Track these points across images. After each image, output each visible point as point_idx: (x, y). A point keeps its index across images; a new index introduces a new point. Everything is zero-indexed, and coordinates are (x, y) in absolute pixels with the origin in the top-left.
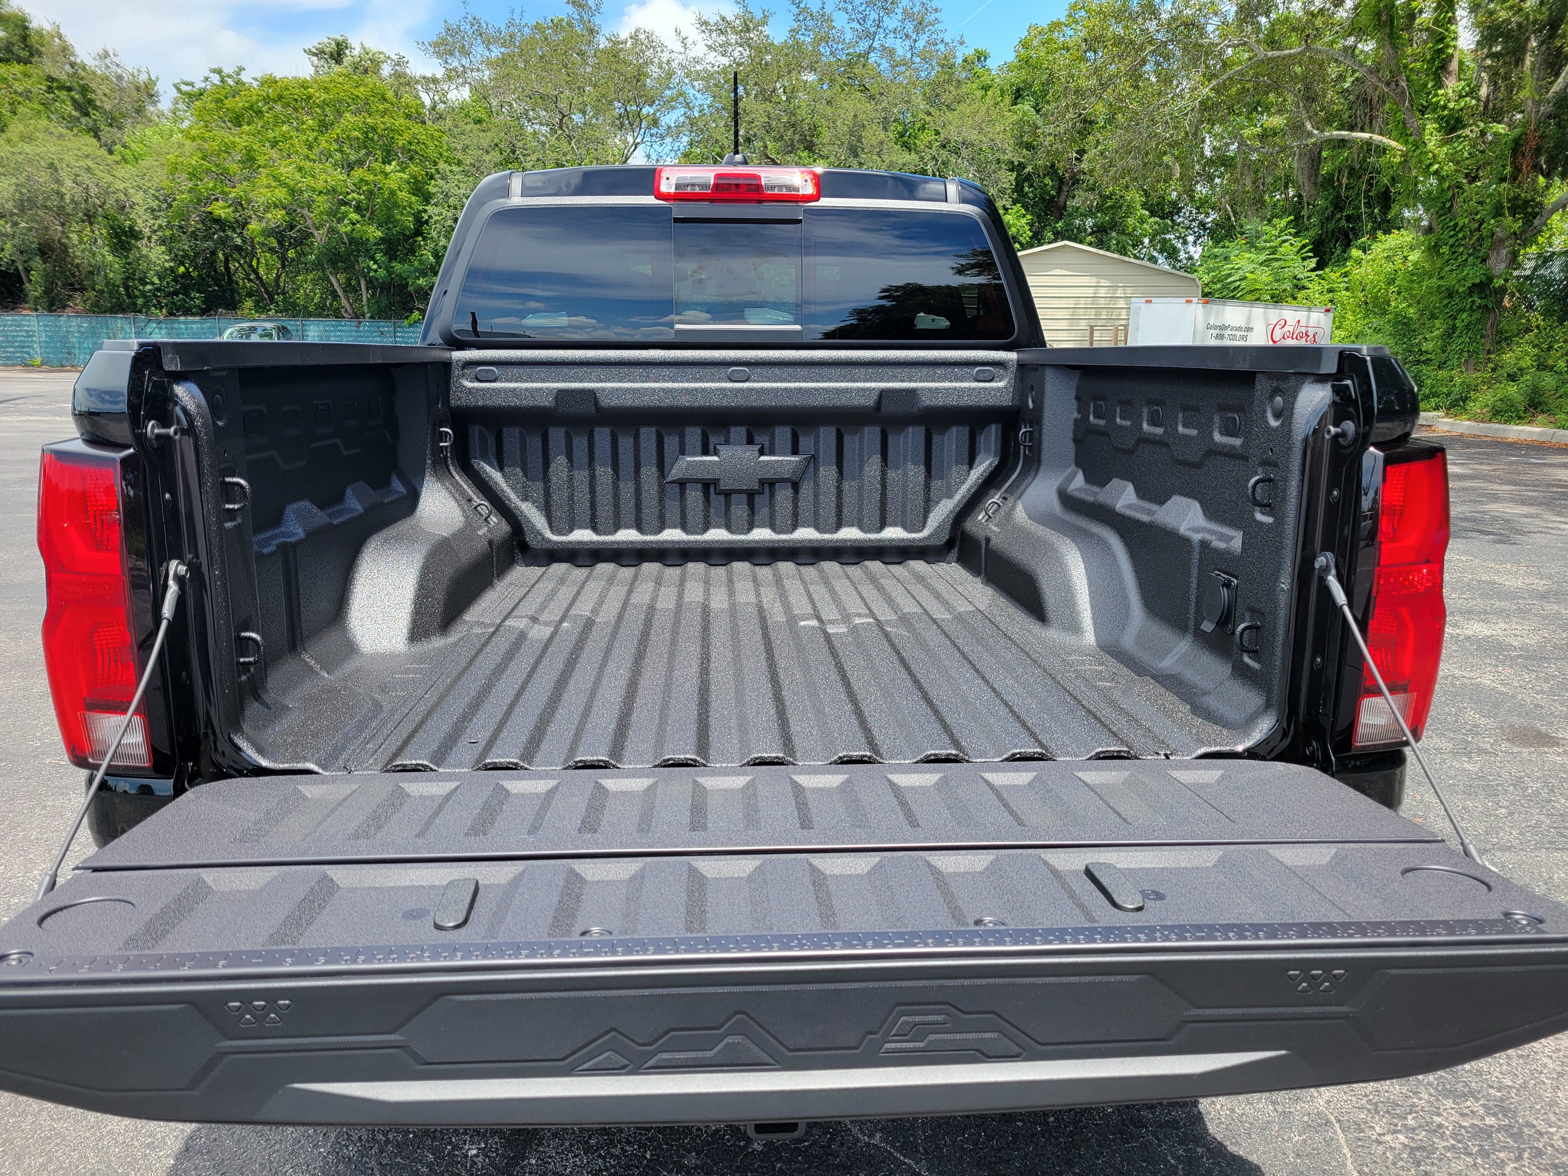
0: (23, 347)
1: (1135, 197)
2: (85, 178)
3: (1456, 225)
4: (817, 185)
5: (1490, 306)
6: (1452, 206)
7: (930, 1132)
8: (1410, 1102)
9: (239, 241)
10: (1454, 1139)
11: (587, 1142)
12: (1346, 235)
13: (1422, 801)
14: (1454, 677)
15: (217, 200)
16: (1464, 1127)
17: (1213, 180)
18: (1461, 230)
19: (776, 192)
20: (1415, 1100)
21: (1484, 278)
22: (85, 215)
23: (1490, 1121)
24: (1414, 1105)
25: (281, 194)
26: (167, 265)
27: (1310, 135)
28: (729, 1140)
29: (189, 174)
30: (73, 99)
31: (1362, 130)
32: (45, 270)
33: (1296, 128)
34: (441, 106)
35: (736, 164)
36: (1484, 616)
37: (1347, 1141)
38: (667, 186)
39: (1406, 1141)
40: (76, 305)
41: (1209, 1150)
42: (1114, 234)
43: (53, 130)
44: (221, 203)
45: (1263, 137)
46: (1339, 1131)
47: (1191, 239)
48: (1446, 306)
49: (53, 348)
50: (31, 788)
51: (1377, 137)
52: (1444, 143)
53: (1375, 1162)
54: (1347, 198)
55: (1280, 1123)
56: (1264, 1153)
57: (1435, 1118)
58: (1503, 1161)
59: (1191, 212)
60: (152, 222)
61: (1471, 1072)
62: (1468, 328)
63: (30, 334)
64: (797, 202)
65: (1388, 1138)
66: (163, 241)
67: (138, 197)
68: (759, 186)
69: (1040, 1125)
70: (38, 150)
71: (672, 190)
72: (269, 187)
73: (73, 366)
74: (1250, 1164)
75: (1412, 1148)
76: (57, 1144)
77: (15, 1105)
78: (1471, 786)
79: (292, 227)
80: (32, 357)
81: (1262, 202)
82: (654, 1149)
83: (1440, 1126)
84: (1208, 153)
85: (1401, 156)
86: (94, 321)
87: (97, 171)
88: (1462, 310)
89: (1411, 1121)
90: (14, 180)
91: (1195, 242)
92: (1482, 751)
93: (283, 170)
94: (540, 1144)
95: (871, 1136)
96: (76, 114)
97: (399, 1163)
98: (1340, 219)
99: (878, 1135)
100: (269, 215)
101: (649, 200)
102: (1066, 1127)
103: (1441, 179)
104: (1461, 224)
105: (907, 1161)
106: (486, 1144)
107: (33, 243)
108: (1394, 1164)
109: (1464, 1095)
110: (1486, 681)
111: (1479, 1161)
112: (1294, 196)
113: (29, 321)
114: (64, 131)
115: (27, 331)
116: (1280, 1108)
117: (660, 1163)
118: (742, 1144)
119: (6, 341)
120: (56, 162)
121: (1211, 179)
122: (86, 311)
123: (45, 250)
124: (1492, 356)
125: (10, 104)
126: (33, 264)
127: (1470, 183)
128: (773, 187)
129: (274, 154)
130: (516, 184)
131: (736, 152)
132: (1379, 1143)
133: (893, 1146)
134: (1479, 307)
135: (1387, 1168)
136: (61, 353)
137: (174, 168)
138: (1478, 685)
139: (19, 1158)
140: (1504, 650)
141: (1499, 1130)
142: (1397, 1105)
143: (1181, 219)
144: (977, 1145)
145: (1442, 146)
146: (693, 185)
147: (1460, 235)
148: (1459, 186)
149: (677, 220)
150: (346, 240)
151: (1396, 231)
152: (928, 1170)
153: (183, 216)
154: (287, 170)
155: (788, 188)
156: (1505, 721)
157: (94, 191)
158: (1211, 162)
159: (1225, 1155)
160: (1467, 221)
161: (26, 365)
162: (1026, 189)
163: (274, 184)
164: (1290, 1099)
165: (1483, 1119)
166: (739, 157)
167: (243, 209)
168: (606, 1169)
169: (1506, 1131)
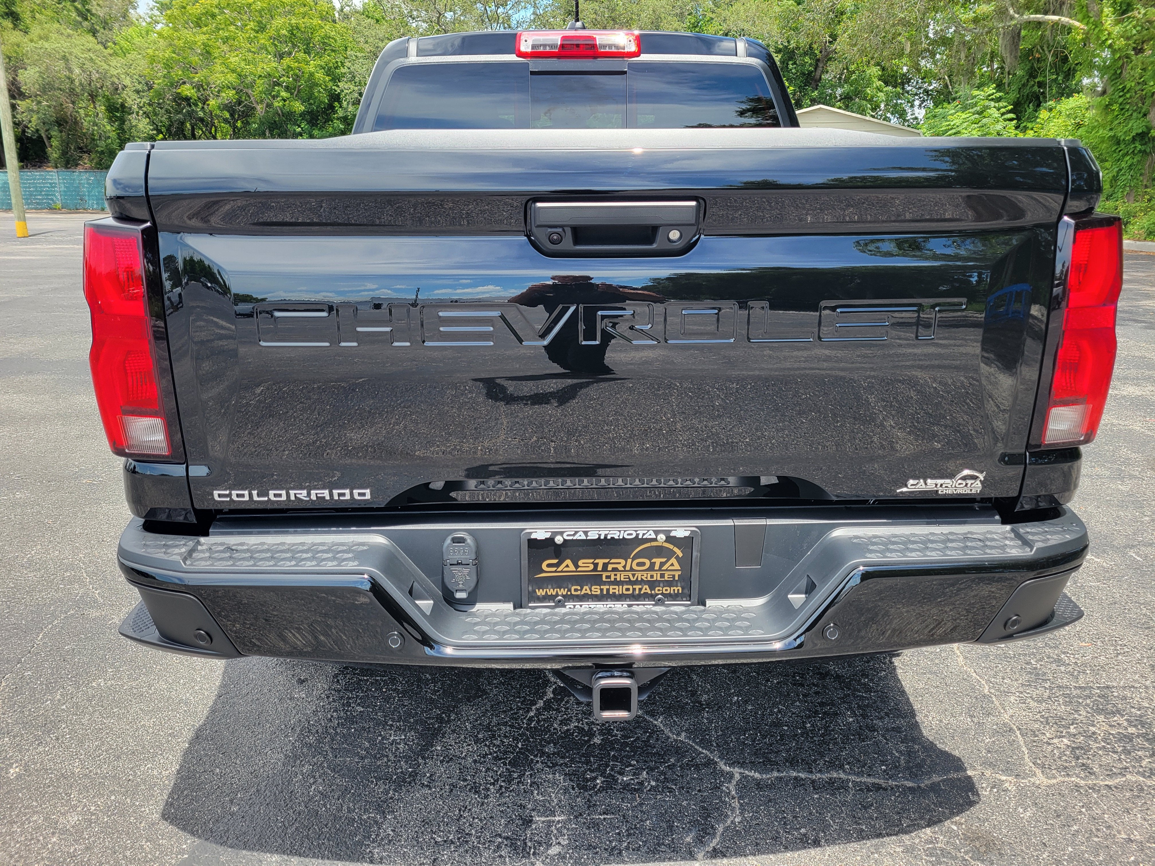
0: (48, 195)
1: (874, 71)
2: (88, 65)
3: (1124, 88)
4: (639, 46)
5: (1148, 150)
6: (1121, 72)
7: (720, 733)
8: (1072, 717)
9: (201, 114)
10: (1105, 742)
11: (476, 736)
12: (1038, 98)
13: (1085, 512)
14: (1112, 424)
15: (184, 83)
16: (1112, 734)
17: (935, 55)
18: (1128, 91)
19: (607, 50)
20: (1076, 716)
21: (1145, 130)
22: (90, 95)
23: (1132, 730)
24: (1075, 719)
25: (232, 78)
26: (151, 132)
27: (1012, 18)
28: (577, 736)
29: (164, 64)
30: (77, 9)
31: (1054, 13)
32: (61, 137)
33: (1002, 12)
34: (347, 9)
35: (576, 29)
36: (1136, 381)
37: (1025, 742)
38: (525, 47)
39: (1069, 743)
40: (85, 163)
41: (923, 747)
42: (857, 100)
43: (64, 31)
44: (188, 86)
45: (976, 20)
46: (1019, 736)
47: (917, 103)
48: (1115, 151)
49: (70, 195)
50: (74, 499)
51: (1065, 19)
52: (1118, 22)
53: (1046, 757)
54: (1039, 69)
55: (976, 730)
56: (964, 749)
57: (1091, 728)
58: (1140, 757)
59: (917, 82)
60: (139, 100)
61: (1118, 697)
62: (1130, 167)
63: (53, 185)
64: (623, 57)
65: (1055, 741)
66: (147, 115)
67: (127, 81)
68: (594, 46)
69: (800, 728)
70: (54, 46)
71: (529, 50)
72: (223, 72)
73: (84, 209)
74: (954, 756)
75: (1073, 748)
76: (107, 733)
77: (77, 707)
78: (1123, 501)
79: (239, 103)
80: (55, 203)
81: (973, 73)
82: (524, 741)
83: (1094, 733)
84: (931, 35)
85: (1083, 34)
86: (98, 174)
87: (97, 61)
88: (1127, 154)
89: (1072, 730)
90: (37, 69)
91: (920, 106)
92: (1131, 477)
93: (232, 60)
94: (443, 737)
95: (678, 734)
96: (79, 19)
97: (345, 748)
98: (1033, 86)
99: (683, 734)
100: (224, 94)
101: (512, 58)
102: (819, 730)
103: (1114, 52)
104: (1128, 86)
105: (704, 751)
106: (405, 736)
107: (51, 116)
108: (1060, 758)
109: (1113, 713)
110: (1137, 427)
111: (1123, 757)
112: (998, 68)
113: (52, 176)
114: (71, 32)
115: (50, 183)
116: (976, 720)
117: (528, 750)
118: (586, 738)
119: (36, 191)
120: (67, 54)
121: (933, 54)
122: (91, 168)
123: (61, 122)
124: (1148, 190)
125: (31, 12)
126: (53, 133)
127: (1136, 54)
128: (605, 46)
129: (225, 48)
130: (413, 47)
131: (577, 20)
132: (1049, 744)
133: (694, 741)
134: (1140, 151)
135: (1055, 760)
136: (76, 199)
137: (153, 60)
138: (1130, 430)
139: (81, 742)
140: (1151, 405)
141: (1138, 736)
142: (1063, 719)
143: (910, 88)
144: (754, 741)
145: (1116, 25)
146: (545, 46)
147: (1128, 96)
148: (1128, 57)
149: (533, 73)
150: (280, 112)
151: (1076, 95)
152: (719, 757)
153: (159, 95)
154: (234, 60)
155: (617, 47)
156: (1150, 456)
157: (95, 76)
158: (934, 42)
159: (935, 750)
160: (1133, 84)
161: (51, 209)
162: (790, 66)
163: (226, 71)
164: (983, 714)
165: (1126, 729)
166: (579, 24)
167: (204, 90)
168: (491, 754)
169: (1144, 737)
